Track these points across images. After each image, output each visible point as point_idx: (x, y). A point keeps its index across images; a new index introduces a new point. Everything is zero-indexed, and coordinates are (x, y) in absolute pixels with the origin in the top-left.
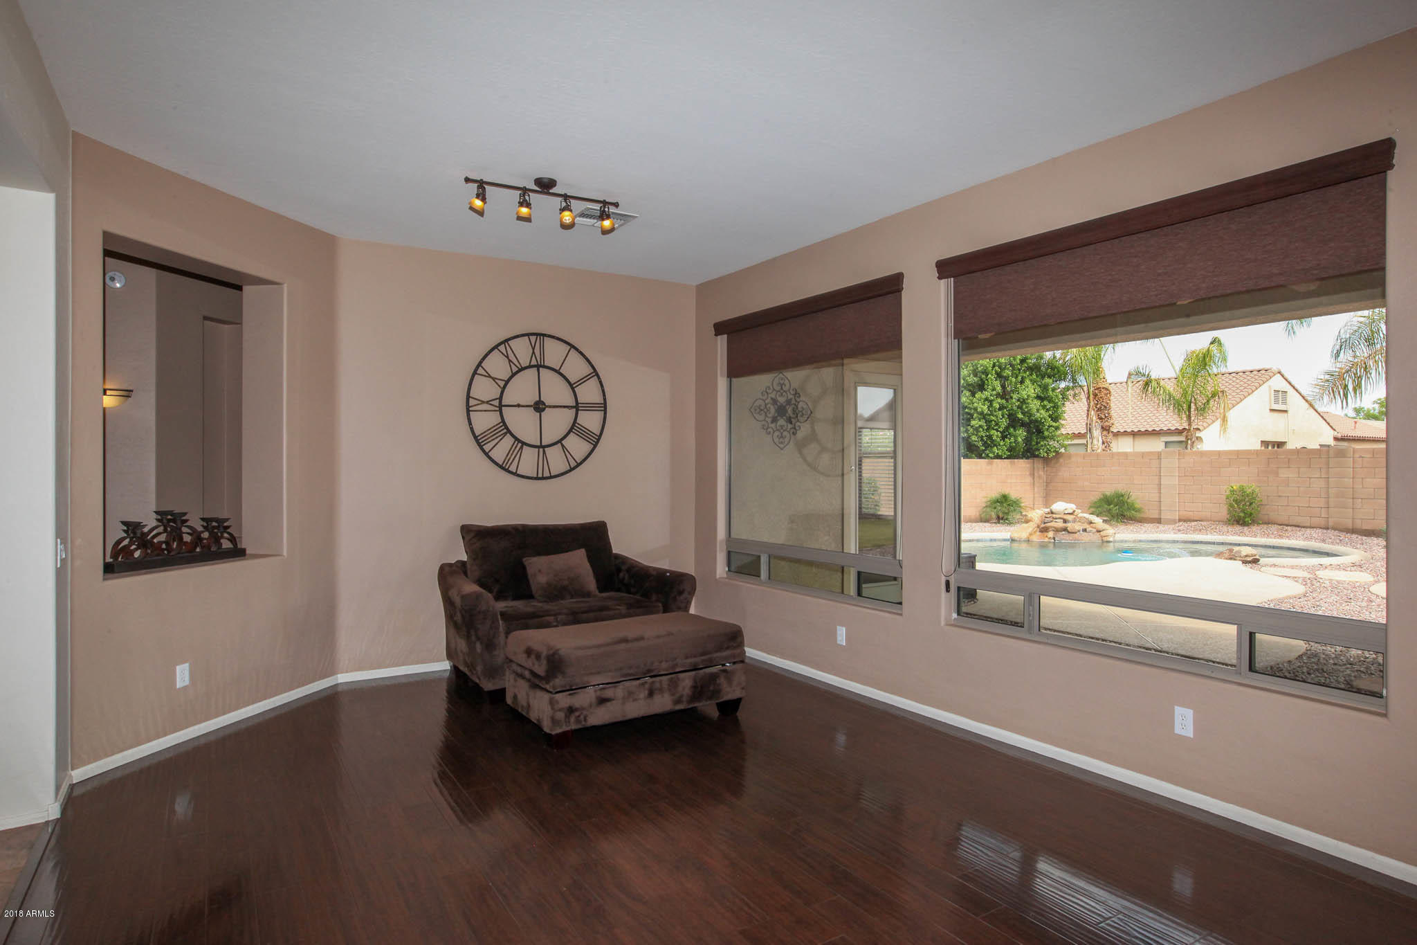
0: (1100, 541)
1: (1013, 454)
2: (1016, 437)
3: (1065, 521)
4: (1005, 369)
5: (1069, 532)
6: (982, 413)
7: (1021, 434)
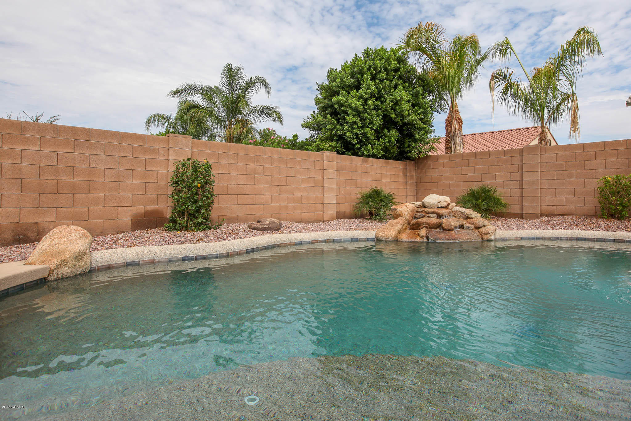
0: (480, 240)
1: (387, 155)
2: (390, 137)
3: (439, 216)
4: (380, 71)
5: (444, 230)
6: (356, 110)
7: (394, 134)
